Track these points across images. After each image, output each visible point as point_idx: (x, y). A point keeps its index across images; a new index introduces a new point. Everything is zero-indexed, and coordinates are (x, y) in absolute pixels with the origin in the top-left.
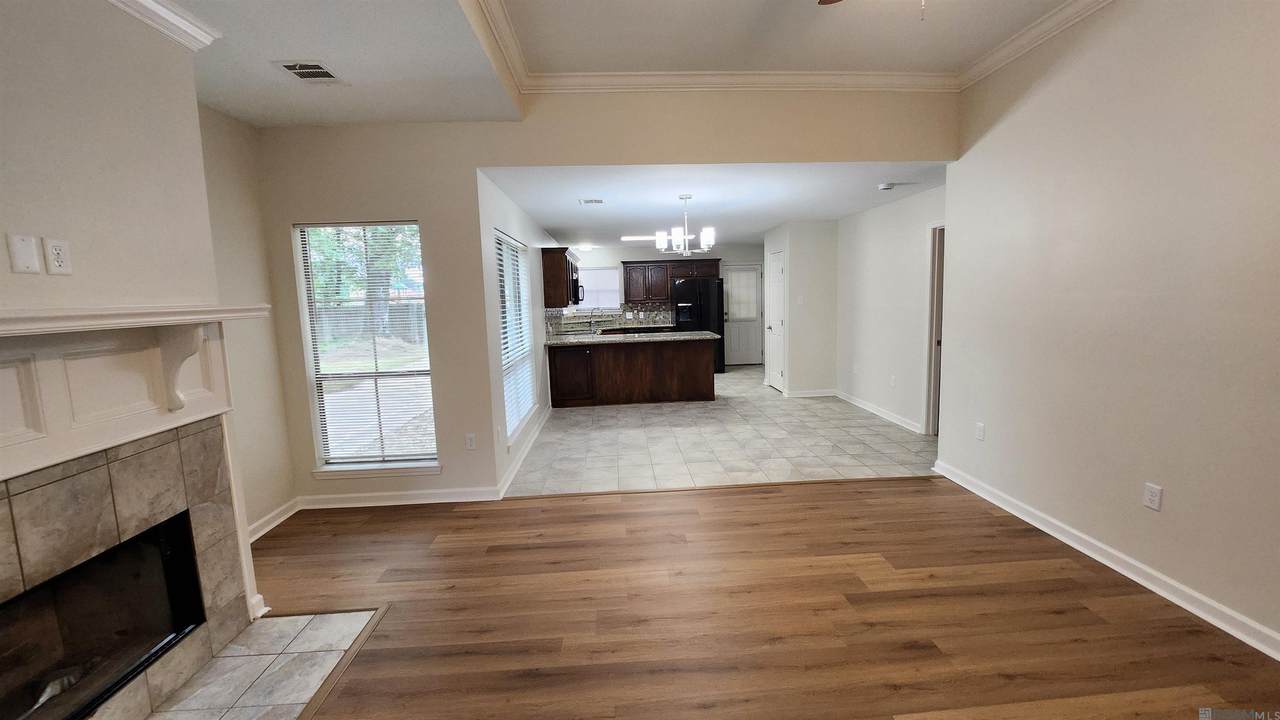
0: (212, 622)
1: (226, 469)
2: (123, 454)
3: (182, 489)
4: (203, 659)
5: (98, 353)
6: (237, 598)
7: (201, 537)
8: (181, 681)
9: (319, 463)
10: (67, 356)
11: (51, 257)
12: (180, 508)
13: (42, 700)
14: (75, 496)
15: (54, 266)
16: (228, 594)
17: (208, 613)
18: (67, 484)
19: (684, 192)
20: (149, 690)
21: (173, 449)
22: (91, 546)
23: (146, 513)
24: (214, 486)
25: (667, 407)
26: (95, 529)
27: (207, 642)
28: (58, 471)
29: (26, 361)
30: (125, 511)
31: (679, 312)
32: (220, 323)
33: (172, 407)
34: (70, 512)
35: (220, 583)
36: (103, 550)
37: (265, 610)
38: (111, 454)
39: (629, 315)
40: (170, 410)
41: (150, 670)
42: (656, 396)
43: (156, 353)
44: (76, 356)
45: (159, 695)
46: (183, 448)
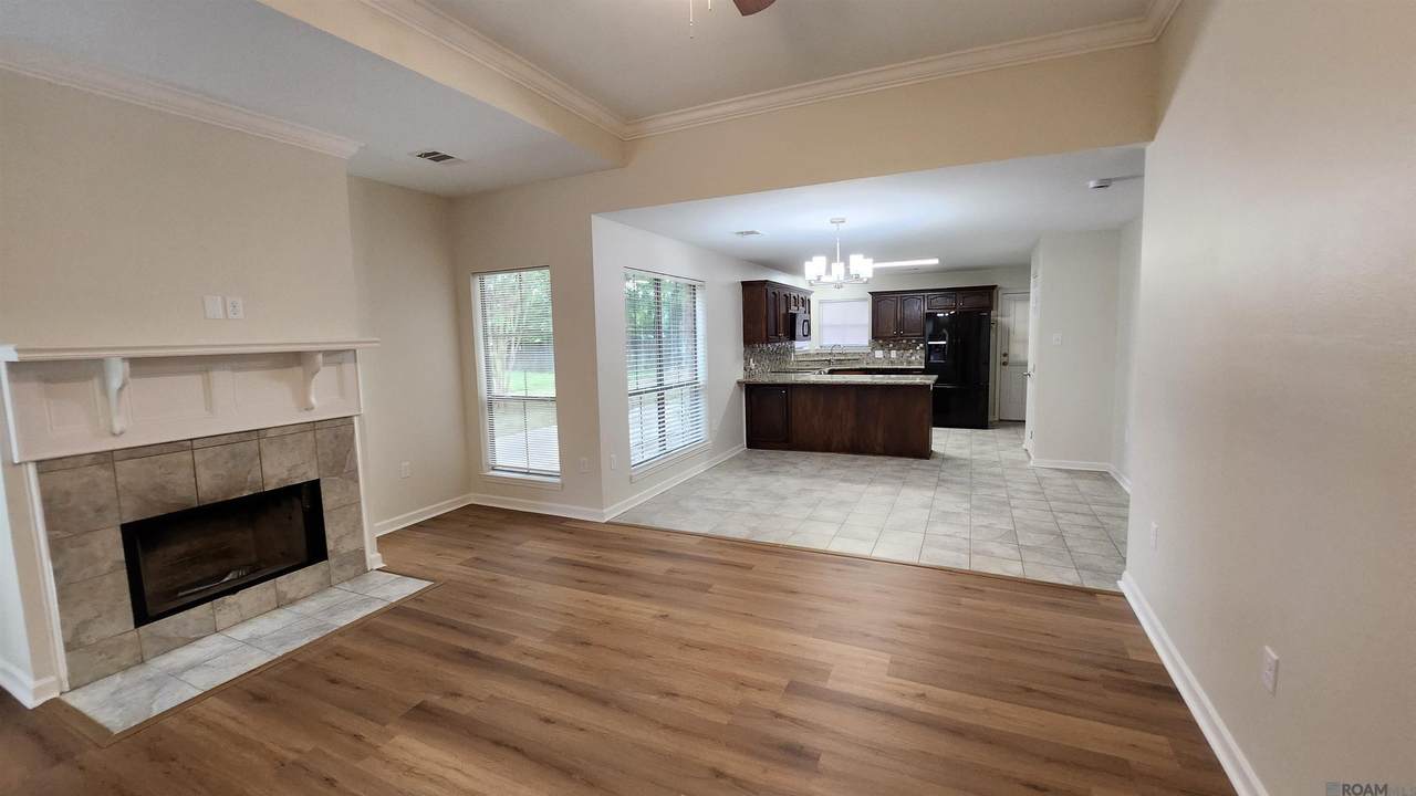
0: (332, 561)
1: (354, 456)
2: (271, 434)
3: (315, 464)
4: (322, 584)
5: (256, 368)
6: (356, 551)
7: (329, 500)
8: (302, 594)
9: (485, 468)
10: (234, 369)
11: (230, 309)
12: (312, 476)
13: (227, 579)
14: (234, 456)
15: (231, 315)
16: (348, 546)
17: (329, 554)
18: (229, 448)
19: (839, 215)
20: (277, 594)
21: (310, 435)
22: (243, 489)
23: (285, 476)
24: (344, 466)
25: (863, 460)
26: (246, 479)
27: (328, 574)
28: (224, 439)
29: (207, 371)
30: (269, 470)
31: (930, 350)
32: (355, 351)
33: (309, 408)
34: (230, 465)
35: (341, 537)
36: (251, 493)
37: (382, 565)
38: (262, 432)
39: (879, 354)
40: (307, 409)
41: (278, 579)
42: (858, 446)
43: (298, 371)
44: (240, 369)
45: (284, 598)
46: (318, 436)
